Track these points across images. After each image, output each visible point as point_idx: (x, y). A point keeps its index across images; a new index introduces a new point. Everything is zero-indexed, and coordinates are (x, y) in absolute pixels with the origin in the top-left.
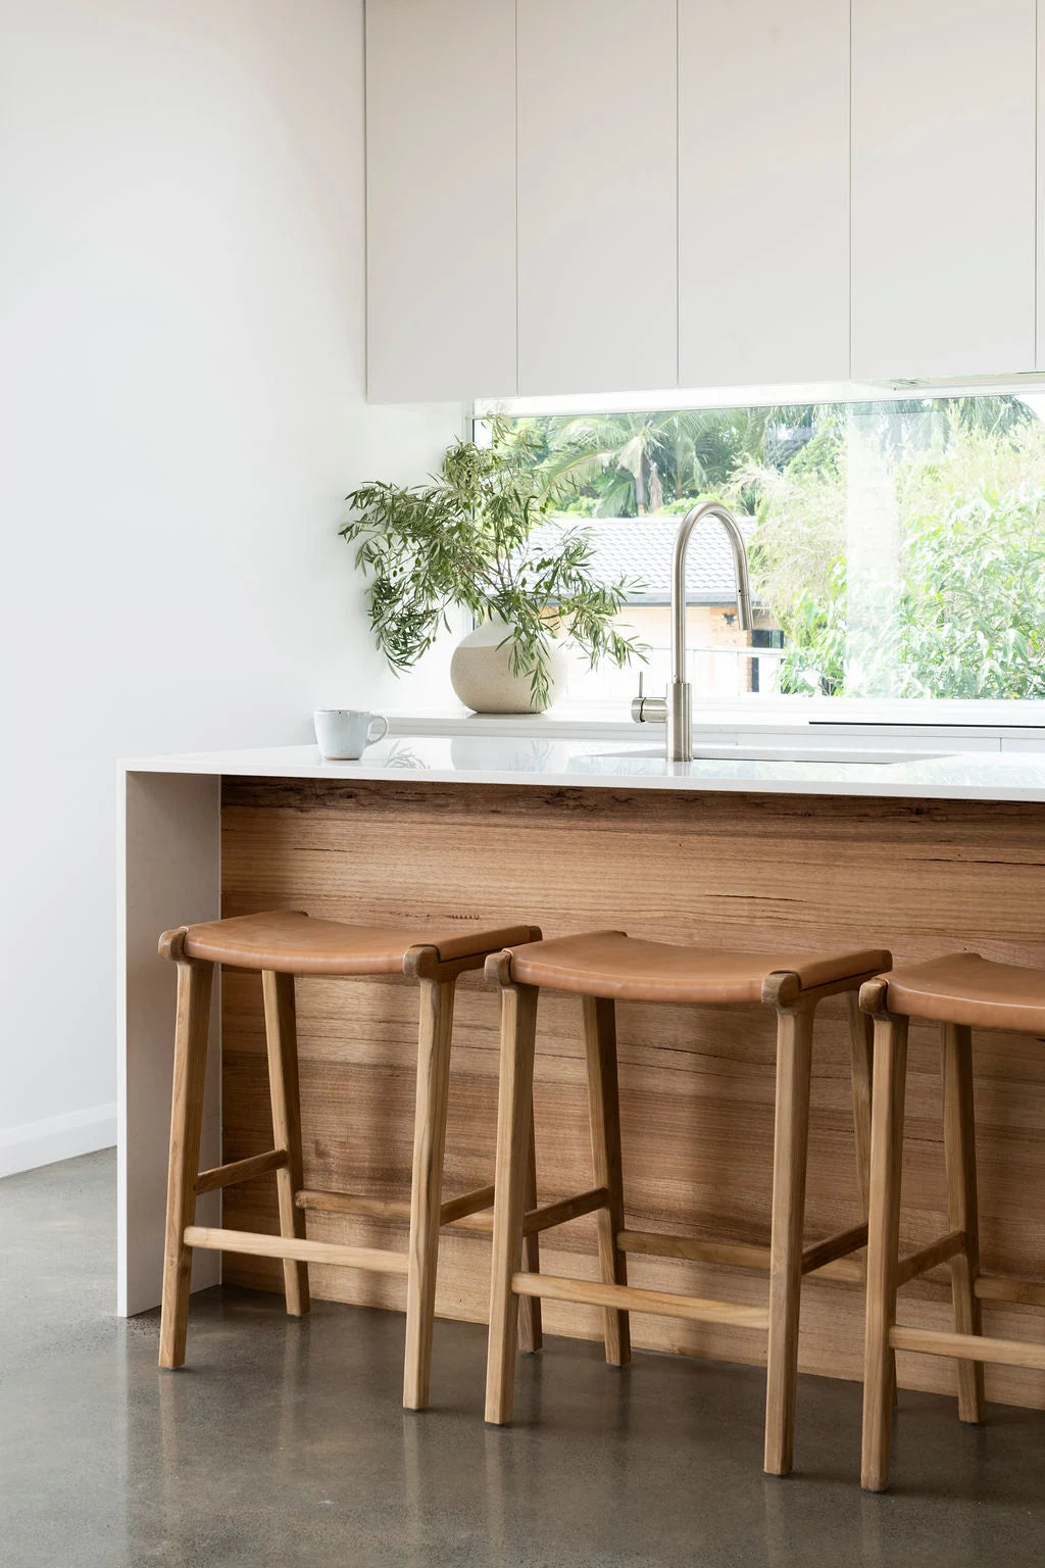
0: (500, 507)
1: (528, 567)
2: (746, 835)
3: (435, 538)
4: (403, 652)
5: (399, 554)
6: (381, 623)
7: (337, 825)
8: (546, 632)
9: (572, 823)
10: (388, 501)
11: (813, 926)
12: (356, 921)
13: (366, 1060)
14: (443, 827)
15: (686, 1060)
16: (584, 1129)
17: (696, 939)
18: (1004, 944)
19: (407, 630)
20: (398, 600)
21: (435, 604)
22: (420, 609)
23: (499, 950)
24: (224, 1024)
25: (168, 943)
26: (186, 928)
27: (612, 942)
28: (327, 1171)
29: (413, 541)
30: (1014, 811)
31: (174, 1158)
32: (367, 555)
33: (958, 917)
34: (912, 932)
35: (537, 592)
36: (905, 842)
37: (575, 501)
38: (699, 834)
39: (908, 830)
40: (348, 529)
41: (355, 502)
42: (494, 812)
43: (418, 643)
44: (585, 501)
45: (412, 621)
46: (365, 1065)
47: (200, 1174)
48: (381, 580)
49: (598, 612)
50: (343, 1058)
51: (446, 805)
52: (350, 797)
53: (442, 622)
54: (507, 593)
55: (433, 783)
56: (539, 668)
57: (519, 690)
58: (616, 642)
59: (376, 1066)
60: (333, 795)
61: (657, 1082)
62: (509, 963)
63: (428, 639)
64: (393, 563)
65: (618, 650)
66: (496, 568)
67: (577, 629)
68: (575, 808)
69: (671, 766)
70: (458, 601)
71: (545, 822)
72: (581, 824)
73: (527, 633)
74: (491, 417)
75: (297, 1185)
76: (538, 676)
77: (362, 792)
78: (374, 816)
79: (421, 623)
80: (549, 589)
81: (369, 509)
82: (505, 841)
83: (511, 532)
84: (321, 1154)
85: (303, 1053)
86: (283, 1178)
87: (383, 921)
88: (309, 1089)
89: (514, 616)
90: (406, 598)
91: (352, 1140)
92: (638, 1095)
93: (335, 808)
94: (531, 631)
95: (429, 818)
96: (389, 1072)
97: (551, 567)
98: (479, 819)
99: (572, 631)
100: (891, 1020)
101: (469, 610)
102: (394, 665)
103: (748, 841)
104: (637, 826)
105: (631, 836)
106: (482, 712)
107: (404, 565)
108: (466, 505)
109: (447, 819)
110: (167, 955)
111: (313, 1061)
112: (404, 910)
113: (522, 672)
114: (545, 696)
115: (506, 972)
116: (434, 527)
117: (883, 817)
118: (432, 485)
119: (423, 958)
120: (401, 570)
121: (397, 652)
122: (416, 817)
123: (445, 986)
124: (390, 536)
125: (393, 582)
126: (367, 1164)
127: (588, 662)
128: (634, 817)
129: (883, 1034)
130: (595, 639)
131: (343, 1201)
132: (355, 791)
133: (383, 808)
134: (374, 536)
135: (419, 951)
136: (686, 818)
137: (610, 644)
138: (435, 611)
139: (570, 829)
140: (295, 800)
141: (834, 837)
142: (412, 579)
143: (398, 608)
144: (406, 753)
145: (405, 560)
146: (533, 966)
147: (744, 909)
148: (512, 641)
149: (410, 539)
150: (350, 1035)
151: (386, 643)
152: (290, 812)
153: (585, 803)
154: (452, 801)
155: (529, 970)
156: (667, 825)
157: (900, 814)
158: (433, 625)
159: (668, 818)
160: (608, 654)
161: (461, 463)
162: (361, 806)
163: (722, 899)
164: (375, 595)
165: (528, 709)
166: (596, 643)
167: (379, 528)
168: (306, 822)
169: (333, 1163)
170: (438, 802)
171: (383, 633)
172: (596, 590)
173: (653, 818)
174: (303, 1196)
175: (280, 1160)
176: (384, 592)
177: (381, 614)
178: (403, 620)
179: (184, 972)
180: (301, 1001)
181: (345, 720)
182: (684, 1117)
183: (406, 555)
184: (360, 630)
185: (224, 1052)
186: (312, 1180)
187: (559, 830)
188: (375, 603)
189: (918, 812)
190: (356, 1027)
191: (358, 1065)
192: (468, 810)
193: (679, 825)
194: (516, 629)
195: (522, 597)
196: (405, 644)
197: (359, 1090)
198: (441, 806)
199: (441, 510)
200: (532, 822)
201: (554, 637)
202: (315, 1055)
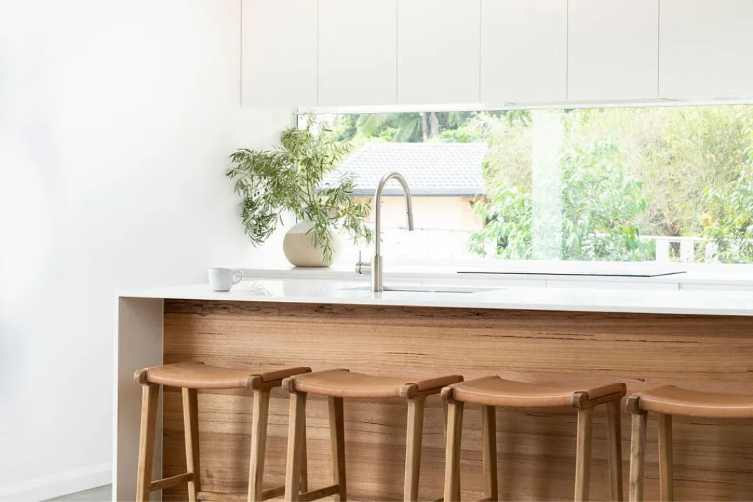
0: (308, 162)
1: (323, 193)
2: (404, 325)
3: (275, 177)
4: (259, 235)
5: (257, 186)
6: (247, 221)
7: (218, 322)
8: (331, 226)
9: (327, 320)
10: (252, 158)
11: (433, 366)
12: (227, 367)
13: (231, 432)
14: (268, 323)
15: (376, 428)
16: (329, 460)
17: (382, 372)
18: (514, 373)
19: (261, 224)
20: (256, 208)
21: (276, 211)
22: (268, 213)
23: (289, 376)
24: (164, 417)
25: (138, 376)
26: (147, 369)
27: (342, 374)
28: (212, 484)
29: (265, 178)
30: (519, 314)
31: (140, 476)
32: (241, 186)
33: (494, 361)
34: (475, 368)
35: (326, 206)
36: (473, 328)
37: (384, 130)
38: (384, 325)
39: (474, 322)
40: (230, 173)
41: (234, 159)
42: (291, 315)
43: (267, 230)
44: (390, 130)
45: (264, 219)
46: (231, 434)
47: (152, 482)
48: (248, 198)
49: (357, 216)
50: (220, 431)
51: (270, 313)
52: (225, 308)
53: (279, 220)
54: (312, 206)
55: (264, 302)
56: (327, 245)
57: (317, 255)
58: (366, 231)
59: (236, 434)
60: (216, 307)
61: (364, 438)
62: (293, 382)
63: (272, 229)
64: (253, 190)
65: (367, 235)
66: (307, 192)
67: (347, 224)
68: (329, 313)
69: (373, 294)
70: (289, 208)
71: (315, 320)
72: (331, 321)
73: (322, 226)
74: (306, 114)
75: (198, 490)
76: (327, 248)
77: (230, 306)
78: (236, 317)
79: (268, 221)
80: (333, 204)
81: (242, 162)
82: (297, 329)
83: (314, 175)
84: (209, 476)
85: (201, 429)
86: (191, 486)
87: (239, 365)
88: (204, 446)
89: (315, 217)
90: (261, 208)
91: (224, 470)
92: (355, 445)
93: (217, 314)
94: (323, 225)
95: (262, 318)
96: (241, 437)
97: (334, 193)
98: (285, 319)
99: (344, 225)
100: (455, 403)
101: (294, 213)
102: (254, 242)
103: (404, 328)
104: (356, 321)
105: (353, 326)
106: (299, 266)
107: (260, 191)
108: (292, 161)
109: (270, 318)
110: (138, 381)
111: (206, 433)
112: (249, 361)
113: (318, 246)
114: (330, 258)
115: (291, 386)
116: (275, 172)
117: (462, 317)
118: (274, 151)
119: (255, 380)
120: (258, 193)
121: (256, 235)
122: (256, 318)
123: (265, 394)
124: (252, 176)
125: (254, 199)
126: (231, 480)
127: (353, 240)
128: (355, 317)
129: (452, 409)
130: (355, 229)
131: (219, 496)
132: (227, 306)
133: (240, 314)
134: (245, 176)
135: (253, 377)
136: (377, 318)
137: (363, 232)
138: (275, 214)
139: (326, 323)
140: (199, 310)
141: (442, 326)
142: (264, 198)
143: (256, 212)
144: (260, 287)
145: (260, 188)
146: (304, 384)
147: (403, 358)
148: (314, 229)
149: (263, 178)
150: (225, 420)
151: (250, 231)
152: (197, 316)
153: (332, 311)
154: (272, 310)
155: (301, 385)
156: (370, 321)
157: (471, 315)
158: (274, 222)
159: (371, 318)
160: (362, 237)
161: (290, 138)
162: (230, 313)
163: (393, 355)
164: (245, 206)
165: (322, 265)
166: (357, 232)
167: (247, 172)
168: (203, 321)
169: (215, 480)
170: (266, 311)
171: (248, 225)
172: (356, 205)
173: (363, 318)
174: (200, 494)
175: (190, 477)
176: (249, 205)
177: (248, 216)
178: (259, 219)
179: (146, 389)
180: (201, 405)
181: (223, 273)
182: (375, 454)
183: (260, 186)
184: (237, 224)
185: (164, 430)
186: (205, 488)
187: (321, 323)
188: (245, 210)
189: (478, 314)
190: (227, 416)
191: (228, 434)
192: (279, 315)
193: (375, 321)
194: (316, 224)
195: (319, 208)
196: (260, 231)
197: (228, 445)
198: (267, 313)
199: (279, 163)
200: (309, 320)
201: (336, 228)
202: (208, 430)
